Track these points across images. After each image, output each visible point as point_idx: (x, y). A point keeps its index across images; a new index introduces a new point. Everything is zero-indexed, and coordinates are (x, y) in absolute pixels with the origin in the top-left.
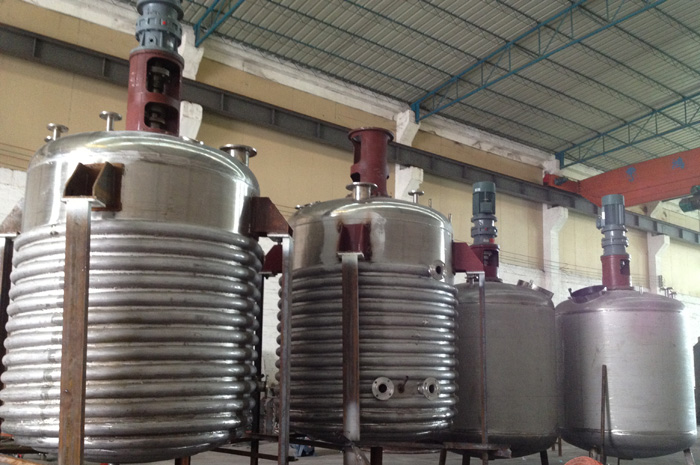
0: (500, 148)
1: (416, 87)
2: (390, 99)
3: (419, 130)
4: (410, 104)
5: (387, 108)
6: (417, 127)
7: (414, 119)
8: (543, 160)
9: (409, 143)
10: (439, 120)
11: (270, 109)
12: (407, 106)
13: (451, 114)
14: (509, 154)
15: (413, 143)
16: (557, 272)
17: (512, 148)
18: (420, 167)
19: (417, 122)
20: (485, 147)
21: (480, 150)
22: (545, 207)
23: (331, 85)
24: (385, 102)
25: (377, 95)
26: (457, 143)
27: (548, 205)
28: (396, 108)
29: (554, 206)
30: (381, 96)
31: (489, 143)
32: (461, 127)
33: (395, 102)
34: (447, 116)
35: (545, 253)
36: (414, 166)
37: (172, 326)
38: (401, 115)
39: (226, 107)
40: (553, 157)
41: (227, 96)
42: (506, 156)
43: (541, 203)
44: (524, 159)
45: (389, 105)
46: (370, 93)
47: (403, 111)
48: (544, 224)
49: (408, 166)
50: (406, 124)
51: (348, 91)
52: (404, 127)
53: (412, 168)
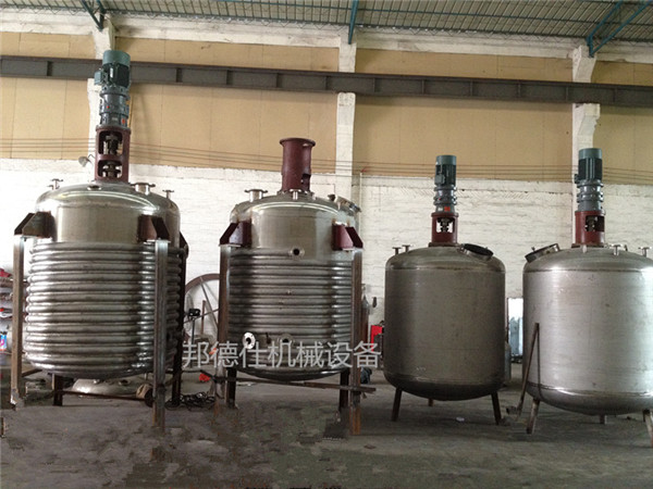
2: (559, 39)
3: (597, 62)
4: (584, 37)
5: (558, 48)
7: (588, 53)
9: (587, 80)
10: (627, 47)
11: (420, 81)
12: (581, 40)
15: (592, 78)
19: (591, 55)
24: (554, 42)
25: (542, 38)
30: (549, 38)
36: (587, 102)
38: (574, 51)
41: (379, 78)
46: (535, 38)
47: (577, 48)
49: (582, 103)
50: (580, 59)
51: (508, 42)
52: (578, 63)
53: (585, 104)
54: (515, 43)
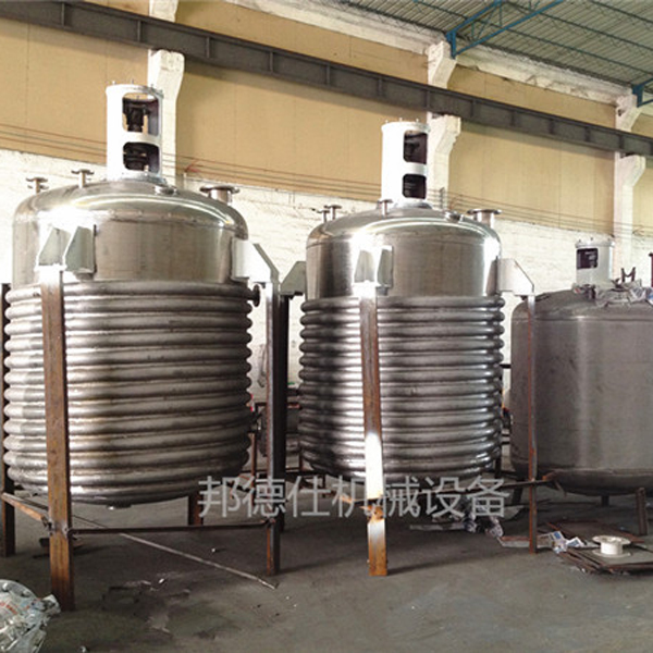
0: (560, 83)
1: (451, 13)
2: (419, 29)
3: (457, 65)
4: (444, 32)
5: (415, 40)
6: (455, 62)
7: (449, 53)
8: (616, 96)
9: (444, 85)
10: (482, 52)
11: (268, 52)
12: (442, 36)
13: (498, 44)
14: (573, 90)
15: (449, 83)
16: (630, 236)
17: (576, 82)
18: (456, 115)
19: (453, 57)
20: (542, 83)
21: (535, 86)
22: (617, 155)
23: (343, 15)
24: (413, 32)
25: (401, 24)
26: (506, 79)
27: (622, 153)
28: (427, 39)
29: (628, 154)
30: (408, 25)
31: (547, 77)
32: (510, 59)
33: (425, 31)
34: (493, 46)
35: (616, 214)
36: (450, 114)
37: (152, 382)
38: (433, 47)
39: (212, 55)
40: (630, 91)
41: (214, 38)
42: (568, 92)
43: (613, 152)
44: (592, 95)
45: (418, 36)
46: (394, 22)
47: (436, 43)
48: (616, 178)
49: (442, 114)
50: (439, 60)
51: (365, 21)
52: (437, 64)
53: (446, 116)
54: (373, 23)
